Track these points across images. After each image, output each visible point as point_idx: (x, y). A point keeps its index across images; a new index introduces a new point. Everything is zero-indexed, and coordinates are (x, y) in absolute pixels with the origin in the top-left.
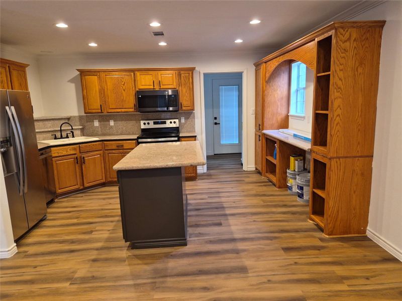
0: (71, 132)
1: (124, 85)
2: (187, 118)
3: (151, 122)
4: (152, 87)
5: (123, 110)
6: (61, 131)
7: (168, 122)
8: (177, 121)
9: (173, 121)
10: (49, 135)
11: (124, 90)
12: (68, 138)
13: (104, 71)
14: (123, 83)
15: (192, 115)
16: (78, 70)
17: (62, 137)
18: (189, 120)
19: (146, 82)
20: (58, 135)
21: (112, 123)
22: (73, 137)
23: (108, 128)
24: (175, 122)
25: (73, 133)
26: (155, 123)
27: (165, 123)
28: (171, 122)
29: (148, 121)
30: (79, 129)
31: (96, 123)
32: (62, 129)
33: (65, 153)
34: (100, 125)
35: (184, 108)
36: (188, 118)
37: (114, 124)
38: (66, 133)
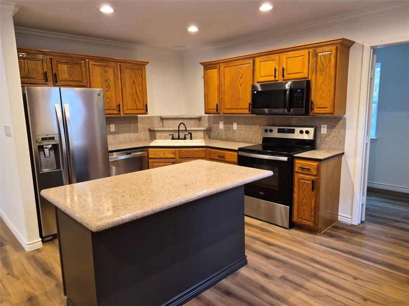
0: (189, 133)
1: (241, 77)
2: (331, 128)
3: (275, 129)
4: (272, 78)
5: (238, 111)
6: (179, 131)
7: (298, 130)
8: (311, 130)
9: (304, 129)
10: (167, 134)
11: (241, 85)
12: (186, 139)
13: (223, 62)
14: (240, 76)
15: (341, 122)
16: (201, 63)
17: (179, 138)
18: (336, 130)
19: (266, 72)
20: (176, 135)
21: (235, 126)
22: (191, 139)
23: (231, 132)
24: (307, 132)
25: (191, 134)
26: (280, 131)
27: (293, 131)
28: (301, 132)
29: (271, 128)
30: (202, 130)
31: (221, 126)
32: (180, 129)
33: (162, 155)
34: (225, 128)
35: (316, 110)
36: (333, 127)
37: (237, 128)
38: (184, 134)
